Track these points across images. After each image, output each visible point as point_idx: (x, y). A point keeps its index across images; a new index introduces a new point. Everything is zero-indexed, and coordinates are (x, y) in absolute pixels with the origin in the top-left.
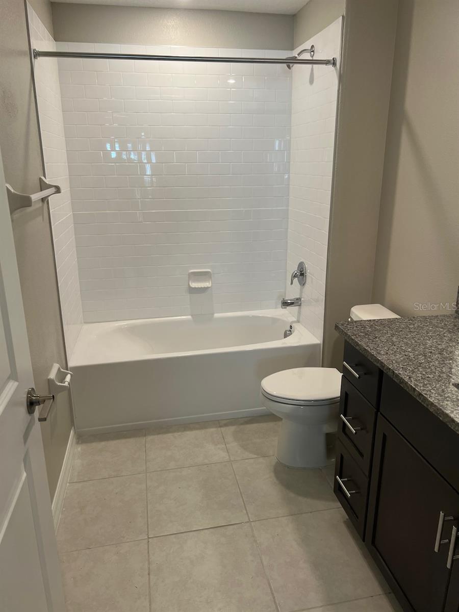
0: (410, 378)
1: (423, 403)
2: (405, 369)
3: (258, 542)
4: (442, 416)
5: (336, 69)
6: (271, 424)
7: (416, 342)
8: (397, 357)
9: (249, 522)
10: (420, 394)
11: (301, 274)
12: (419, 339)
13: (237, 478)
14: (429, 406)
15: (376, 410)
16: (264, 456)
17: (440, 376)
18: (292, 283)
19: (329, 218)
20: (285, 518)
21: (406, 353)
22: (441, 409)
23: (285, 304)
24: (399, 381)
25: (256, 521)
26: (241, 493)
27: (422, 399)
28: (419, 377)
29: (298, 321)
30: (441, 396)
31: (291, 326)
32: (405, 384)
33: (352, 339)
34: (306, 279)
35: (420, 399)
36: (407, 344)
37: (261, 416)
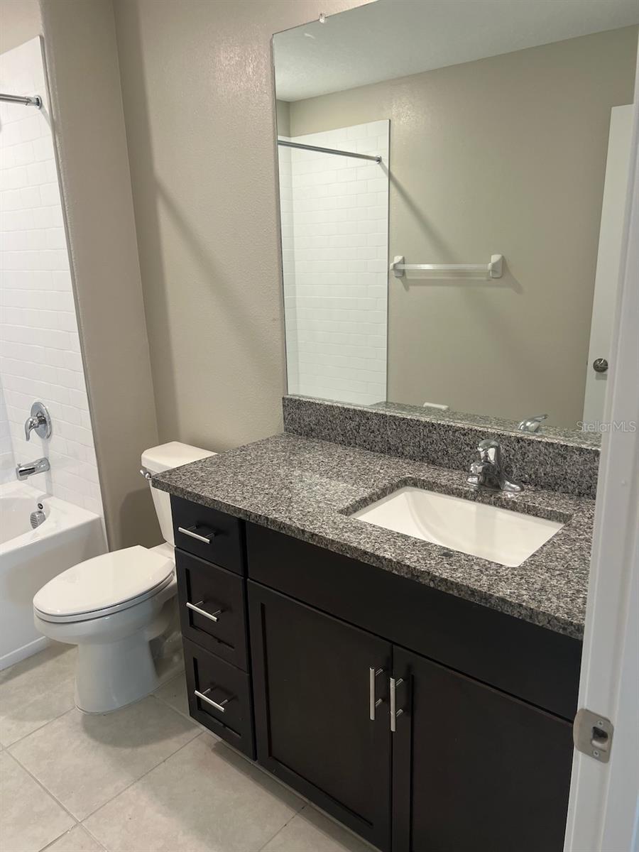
0: (290, 519)
1: (319, 545)
2: (279, 511)
3: (104, 845)
4: (349, 552)
5: (44, 113)
6: (50, 665)
7: (266, 475)
8: (259, 499)
9: (78, 824)
10: (313, 535)
11: (41, 421)
12: (268, 471)
13: (28, 770)
14: (329, 546)
15: (242, 578)
16: (59, 716)
17: (319, 507)
18: (28, 438)
19: (77, 331)
20: (131, 788)
21: (267, 491)
22: (346, 544)
23: (26, 472)
24: (278, 527)
25: (88, 817)
26: (44, 788)
27: (317, 540)
28: (298, 515)
29: (50, 495)
30: (337, 529)
31: (40, 506)
32: (288, 528)
33: (189, 492)
34: (51, 427)
35: (314, 540)
36: (259, 481)
37: (28, 658)
